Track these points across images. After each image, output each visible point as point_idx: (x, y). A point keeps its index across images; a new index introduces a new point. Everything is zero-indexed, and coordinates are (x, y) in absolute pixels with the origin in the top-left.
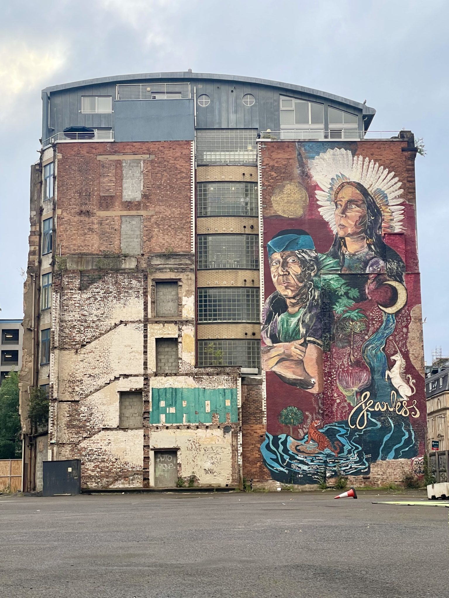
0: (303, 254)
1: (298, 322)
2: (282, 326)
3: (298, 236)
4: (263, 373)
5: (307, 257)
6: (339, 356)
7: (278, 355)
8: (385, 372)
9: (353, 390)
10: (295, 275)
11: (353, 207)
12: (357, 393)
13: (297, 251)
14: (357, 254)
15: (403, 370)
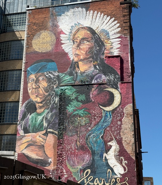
0: (50, 74)
1: (43, 119)
2: (32, 121)
3: (48, 63)
4: (16, 154)
5: (52, 76)
6: (69, 142)
7: (27, 142)
8: (103, 155)
9: (78, 168)
10: (43, 88)
11: (85, 42)
12: (81, 170)
13: (46, 73)
14: (86, 72)
15: (117, 153)
